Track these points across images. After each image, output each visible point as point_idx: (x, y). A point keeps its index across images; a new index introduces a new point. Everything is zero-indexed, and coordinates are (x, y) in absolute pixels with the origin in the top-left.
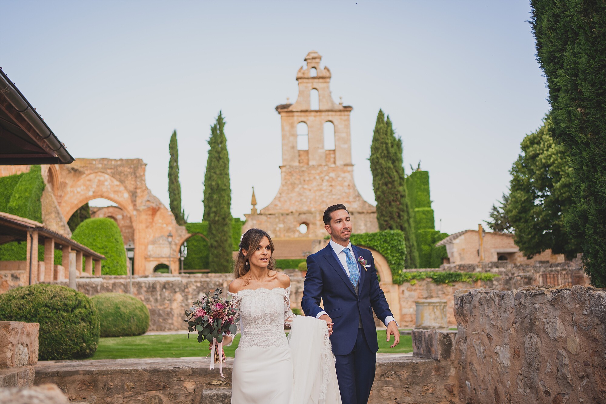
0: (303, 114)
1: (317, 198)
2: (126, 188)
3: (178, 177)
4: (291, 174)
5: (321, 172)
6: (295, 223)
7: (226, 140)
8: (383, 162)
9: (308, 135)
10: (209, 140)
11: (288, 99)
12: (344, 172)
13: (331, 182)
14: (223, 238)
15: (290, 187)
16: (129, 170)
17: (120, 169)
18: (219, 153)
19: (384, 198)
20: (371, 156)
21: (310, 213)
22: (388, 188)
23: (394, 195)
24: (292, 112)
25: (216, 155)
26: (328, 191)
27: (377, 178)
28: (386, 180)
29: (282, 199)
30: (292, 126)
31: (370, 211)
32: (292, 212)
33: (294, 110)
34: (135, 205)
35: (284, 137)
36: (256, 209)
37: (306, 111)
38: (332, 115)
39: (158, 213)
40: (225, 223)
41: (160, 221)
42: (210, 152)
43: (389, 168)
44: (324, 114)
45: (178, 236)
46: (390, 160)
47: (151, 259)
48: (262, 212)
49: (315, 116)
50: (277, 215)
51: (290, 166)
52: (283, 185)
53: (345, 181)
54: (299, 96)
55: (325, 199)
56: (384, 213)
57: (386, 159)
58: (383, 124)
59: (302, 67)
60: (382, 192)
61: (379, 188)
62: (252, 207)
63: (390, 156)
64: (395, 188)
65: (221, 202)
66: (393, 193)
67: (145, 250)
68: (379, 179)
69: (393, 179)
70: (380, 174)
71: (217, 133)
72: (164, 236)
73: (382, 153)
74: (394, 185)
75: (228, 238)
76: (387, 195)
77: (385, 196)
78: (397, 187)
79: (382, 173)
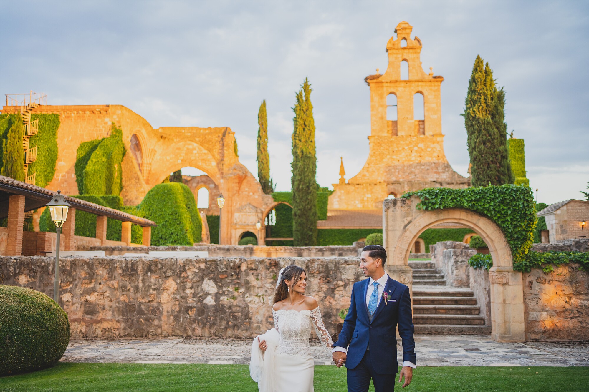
0: (392, 84)
1: (406, 168)
2: (213, 156)
3: (267, 146)
4: (379, 144)
5: (410, 143)
6: (383, 193)
7: (312, 108)
8: (481, 117)
9: (397, 106)
10: (294, 107)
11: (377, 70)
12: (434, 143)
13: (420, 153)
14: (306, 207)
15: (379, 157)
16: (217, 139)
17: (208, 138)
18: (304, 120)
19: (481, 159)
20: (466, 111)
21: (398, 183)
22: (486, 147)
23: (494, 156)
24: (381, 82)
25: (302, 122)
26: (417, 162)
27: (473, 136)
28: (484, 137)
29: (370, 169)
30: (381, 97)
32: (380, 182)
33: (383, 81)
34: (222, 173)
35: (373, 108)
36: (345, 179)
37: (396, 81)
38: (422, 86)
39: (245, 181)
40: (309, 191)
41: (247, 189)
42: (295, 120)
43: (488, 123)
44: (413, 84)
45: (264, 205)
46: (489, 114)
47: (238, 227)
48: (350, 183)
49: (405, 87)
50: (364, 185)
51: (378, 136)
52: (371, 156)
53: (434, 152)
54: (388, 67)
55: (413, 170)
56: (481, 176)
58: (481, 72)
59: (392, 38)
60: (479, 152)
61: (474, 148)
62: (340, 177)
63: (489, 110)
64: (495, 148)
65: (306, 169)
66: (492, 152)
67: (231, 218)
68: (476, 136)
69: (492, 137)
70: (477, 132)
71: (302, 100)
72: (250, 204)
73: (480, 106)
74: (493, 143)
75: (313, 207)
76: (484, 155)
77: (482, 157)
78: (497, 146)
79: (479, 129)
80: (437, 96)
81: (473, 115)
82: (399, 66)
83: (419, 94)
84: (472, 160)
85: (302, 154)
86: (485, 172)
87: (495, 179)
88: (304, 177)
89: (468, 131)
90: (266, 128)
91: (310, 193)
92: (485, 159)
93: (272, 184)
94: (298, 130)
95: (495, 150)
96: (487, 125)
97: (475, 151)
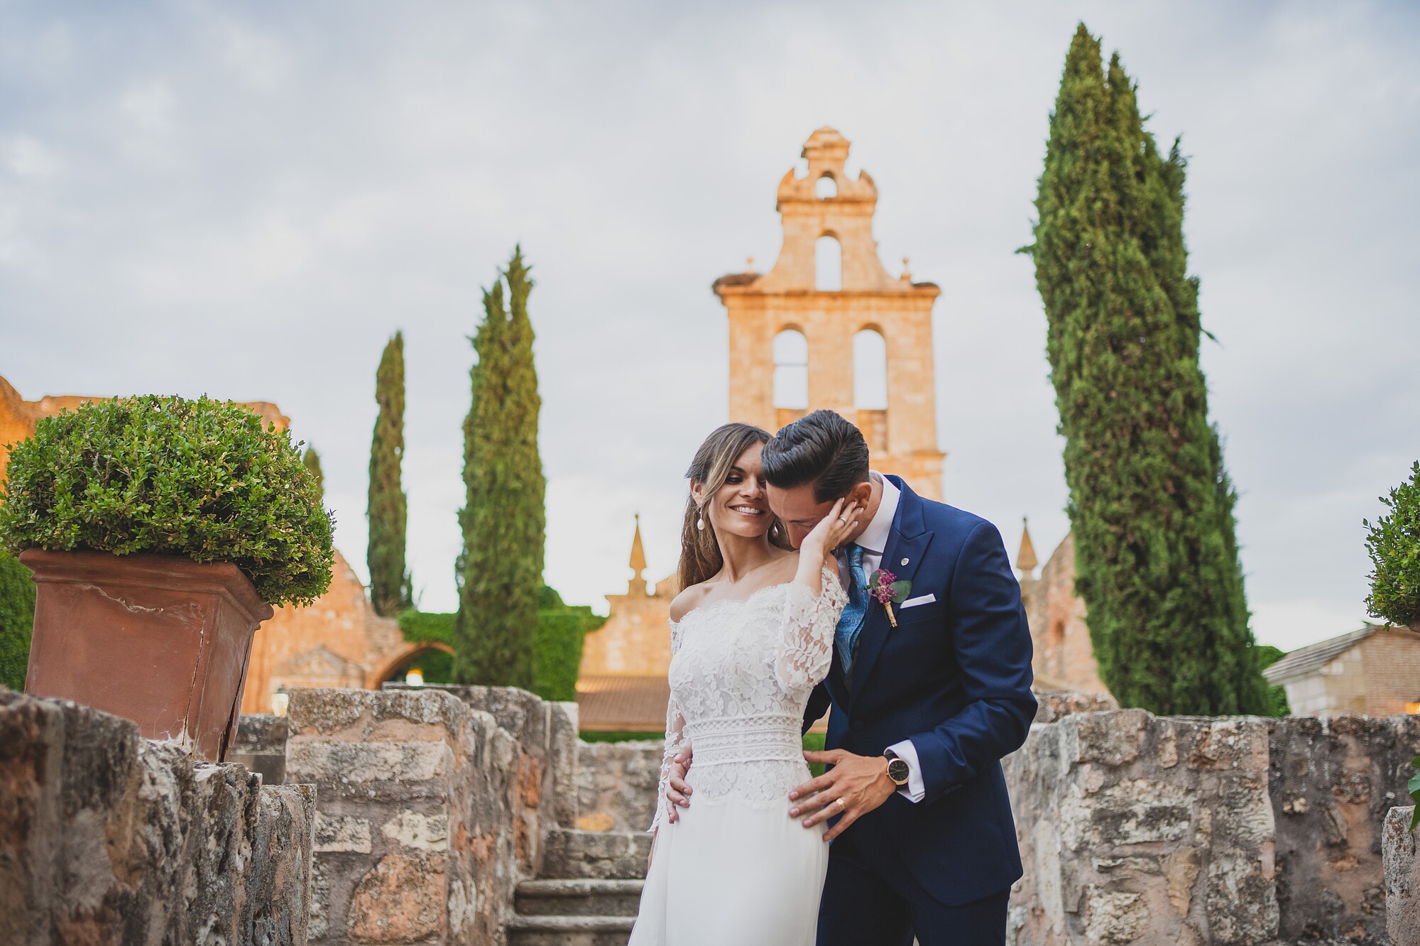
0: (792, 302)
3: (399, 471)
7: (531, 337)
8: (1101, 239)
9: (807, 365)
10: (474, 333)
11: (748, 261)
12: (914, 475)
14: (498, 654)
18: (504, 374)
19: (1106, 409)
22: (1125, 358)
23: (1157, 397)
24: (760, 295)
25: (495, 379)
27: (1069, 320)
28: (1117, 321)
30: (760, 336)
33: (767, 290)
35: (734, 368)
36: (645, 582)
37: (802, 294)
38: (879, 309)
40: (510, 602)
42: (476, 373)
43: (1131, 265)
44: (854, 303)
45: (372, 651)
46: (1132, 233)
48: (661, 591)
49: (828, 310)
54: (783, 252)
56: (1106, 479)
57: (1112, 228)
59: (792, 172)
60: (1097, 379)
61: (1078, 366)
62: (631, 574)
63: (1130, 217)
64: (1158, 363)
65: (502, 531)
66: (1148, 382)
67: (259, 693)
68: (1082, 320)
69: (1149, 319)
70: (1084, 301)
71: (502, 313)
72: (324, 647)
73: (1094, 200)
74: (1152, 345)
75: (521, 656)
76: (1119, 394)
77: (1108, 399)
78: (1166, 358)
79: (1093, 290)
80: (925, 340)
81: (1069, 235)
82: (812, 251)
83: (871, 334)
84: (1068, 416)
85: (493, 481)
86: (1120, 462)
87: (1165, 489)
88: (496, 554)
89: (1050, 304)
90: (400, 413)
91: (514, 606)
92: (1125, 410)
93: (410, 589)
94: (482, 405)
95: (1162, 371)
96: (1126, 273)
97: (1080, 376)
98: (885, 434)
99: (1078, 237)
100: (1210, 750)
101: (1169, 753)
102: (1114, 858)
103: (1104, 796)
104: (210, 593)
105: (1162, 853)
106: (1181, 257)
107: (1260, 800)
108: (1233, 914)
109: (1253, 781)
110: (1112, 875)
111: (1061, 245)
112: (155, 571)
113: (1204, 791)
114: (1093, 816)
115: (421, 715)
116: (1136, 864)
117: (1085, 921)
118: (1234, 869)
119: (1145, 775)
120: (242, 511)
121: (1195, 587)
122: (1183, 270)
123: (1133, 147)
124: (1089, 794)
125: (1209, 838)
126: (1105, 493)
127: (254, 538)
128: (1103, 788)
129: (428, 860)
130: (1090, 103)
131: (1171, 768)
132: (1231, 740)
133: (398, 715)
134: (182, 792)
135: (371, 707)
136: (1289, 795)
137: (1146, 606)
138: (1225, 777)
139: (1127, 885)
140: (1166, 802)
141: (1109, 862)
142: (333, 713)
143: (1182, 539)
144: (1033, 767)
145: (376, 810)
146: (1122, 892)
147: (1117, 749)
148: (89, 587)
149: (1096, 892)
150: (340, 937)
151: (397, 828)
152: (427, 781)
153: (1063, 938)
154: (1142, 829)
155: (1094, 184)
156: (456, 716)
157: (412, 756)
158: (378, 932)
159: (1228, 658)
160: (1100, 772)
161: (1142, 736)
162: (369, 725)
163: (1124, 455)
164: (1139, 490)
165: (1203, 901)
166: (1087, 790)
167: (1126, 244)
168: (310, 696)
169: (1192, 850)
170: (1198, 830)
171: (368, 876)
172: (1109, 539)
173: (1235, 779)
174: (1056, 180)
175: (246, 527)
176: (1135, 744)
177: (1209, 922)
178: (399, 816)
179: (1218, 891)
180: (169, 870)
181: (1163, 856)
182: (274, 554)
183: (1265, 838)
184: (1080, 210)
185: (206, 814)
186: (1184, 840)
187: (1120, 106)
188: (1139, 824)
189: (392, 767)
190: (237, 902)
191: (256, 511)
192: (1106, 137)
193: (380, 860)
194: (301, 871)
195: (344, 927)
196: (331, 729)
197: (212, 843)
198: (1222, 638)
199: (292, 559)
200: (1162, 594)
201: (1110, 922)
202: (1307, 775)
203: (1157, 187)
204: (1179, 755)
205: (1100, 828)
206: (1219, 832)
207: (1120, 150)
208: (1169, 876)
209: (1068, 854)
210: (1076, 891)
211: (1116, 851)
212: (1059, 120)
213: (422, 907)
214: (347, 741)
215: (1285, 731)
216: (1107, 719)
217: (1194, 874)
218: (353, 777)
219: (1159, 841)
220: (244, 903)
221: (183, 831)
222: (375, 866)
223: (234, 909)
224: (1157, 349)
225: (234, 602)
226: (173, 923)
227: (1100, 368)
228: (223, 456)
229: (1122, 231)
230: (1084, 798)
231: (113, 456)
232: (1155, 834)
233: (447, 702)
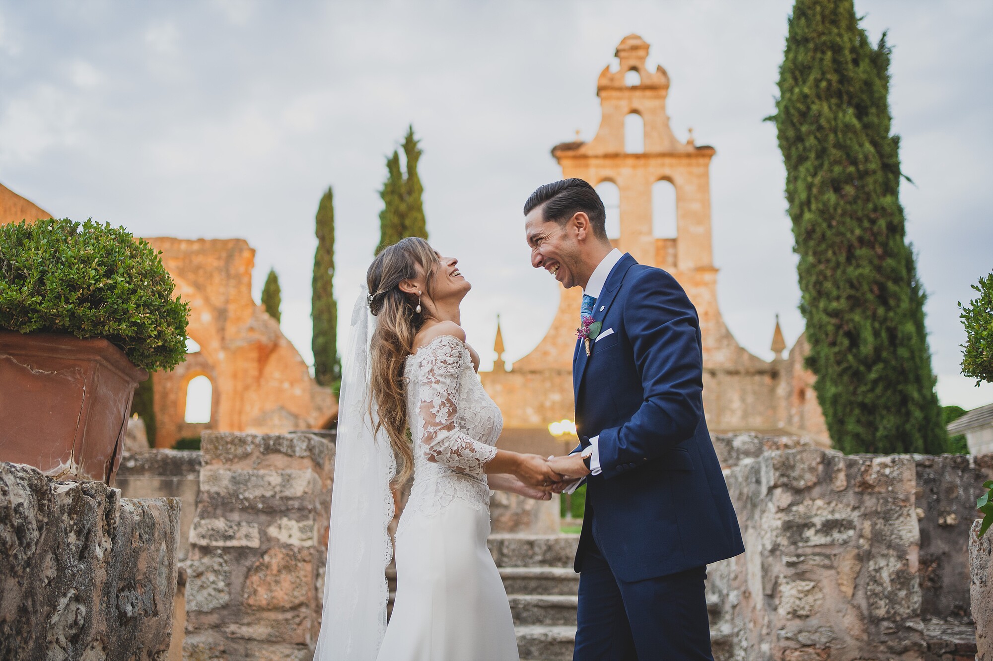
0: (608, 162)
2: (207, 300)
3: (331, 286)
7: (421, 190)
8: (826, 109)
9: (619, 206)
10: (381, 188)
11: (577, 133)
12: (696, 285)
16: (215, 263)
17: (198, 260)
18: (402, 216)
19: (829, 233)
20: (778, 104)
22: (843, 197)
23: (866, 224)
24: (585, 157)
25: (396, 220)
27: (802, 169)
28: (837, 169)
29: (560, 340)
31: (752, 370)
33: (589, 153)
34: (223, 339)
36: (505, 362)
37: (615, 156)
38: (671, 166)
39: (274, 358)
41: (277, 375)
42: (383, 216)
43: (848, 127)
44: (653, 162)
45: (315, 410)
46: (850, 104)
48: (516, 368)
49: (634, 167)
50: (547, 374)
52: (562, 311)
54: (602, 125)
56: (828, 285)
57: (834, 101)
59: (608, 68)
61: (808, 203)
62: (494, 356)
63: (848, 93)
64: (868, 199)
66: (860, 214)
68: (812, 170)
69: (861, 167)
70: (812, 155)
71: (400, 173)
72: (282, 408)
73: (821, 80)
74: (863, 187)
76: (838, 222)
77: (830, 226)
78: (874, 196)
79: (819, 147)
80: (704, 187)
81: (801, 107)
82: (622, 125)
84: (801, 240)
86: (839, 272)
87: (872, 291)
89: (788, 157)
90: (332, 245)
92: (843, 234)
93: (340, 367)
95: (870, 206)
96: (844, 133)
97: (810, 210)
98: (675, 256)
99: (808, 108)
100: (872, 478)
101: (841, 480)
102: (798, 556)
103: (791, 511)
104: (89, 360)
105: (834, 552)
106: (886, 122)
107: (908, 515)
108: (887, 597)
109: (903, 501)
110: (796, 569)
111: (796, 115)
112: (50, 345)
113: (866, 508)
114: (783, 526)
115: (294, 451)
116: (815, 560)
117: (777, 601)
118: (887, 565)
119: (822, 496)
120: (110, 301)
121: (893, 363)
122: (887, 130)
123: (850, 40)
124: (780, 510)
125: (870, 542)
126: (828, 295)
127: (120, 321)
128: (791, 505)
129: (299, 552)
130: (818, 8)
131: (842, 491)
132: (887, 471)
133: (278, 451)
134: (39, 501)
135: (258, 446)
136: (943, 512)
137: (857, 377)
138: (883, 498)
139: (808, 575)
140: (837, 516)
141: (794, 559)
142: (232, 450)
143: (884, 327)
144: (745, 490)
145: (263, 518)
146: (804, 580)
147: (801, 477)
148: (4, 357)
149: (784, 581)
150: (238, 605)
151: (277, 530)
152: (299, 498)
153: (762, 613)
154: (819, 535)
155: (821, 68)
156: (321, 452)
157: (288, 479)
158: (264, 602)
159: (918, 414)
160: (789, 494)
161: (821, 468)
162: (258, 457)
163: (842, 268)
164: (852, 292)
165: (864, 587)
166: (778, 507)
167: (845, 112)
168: (217, 438)
169: (856, 551)
170: (861, 536)
171: (257, 564)
172: (830, 328)
173: (890, 500)
174: (792, 66)
175: (113, 313)
176: (815, 474)
177: (868, 603)
178: (279, 522)
179: (876, 581)
180: (22, 557)
181: (835, 555)
182: (136, 332)
183: (912, 543)
184: (810, 88)
185: (65, 517)
186: (852, 544)
187: (841, 10)
188: (817, 532)
189: (274, 487)
190: (98, 581)
191: (120, 301)
192: (830, 33)
193: (265, 552)
194: (166, 559)
195: (241, 599)
196: (231, 460)
197: (72, 538)
198: (913, 399)
199: (150, 336)
200: (869, 368)
201: (794, 602)
202: (957, 497)
203: (869, 69)
204: (848, 481)
205: (788, 534)
206: (877, 538)
207: (840, 43)
208: (839, 570)
209: (766, 553)
210: (771, 580)
211: (800, 551)
212: (795, 22)
213: (294, 586)
214: (243, 469)
215: (941, 465)
216: (794, 455)
217: (857, 568)
218: (247, 495)
219: (832, 544)
220: (104, 581)
221: (40, 529)
222: (262, 556)
223: (94, 585)
224: (867, 189)
225: (110, 367)
226: (30, 593)
227: (825, 204)
228: (96, 261)
229: (842, 103)
230: (777, 512)
231: (17, 262)
232: (828, 539)
233: (312, 442)
